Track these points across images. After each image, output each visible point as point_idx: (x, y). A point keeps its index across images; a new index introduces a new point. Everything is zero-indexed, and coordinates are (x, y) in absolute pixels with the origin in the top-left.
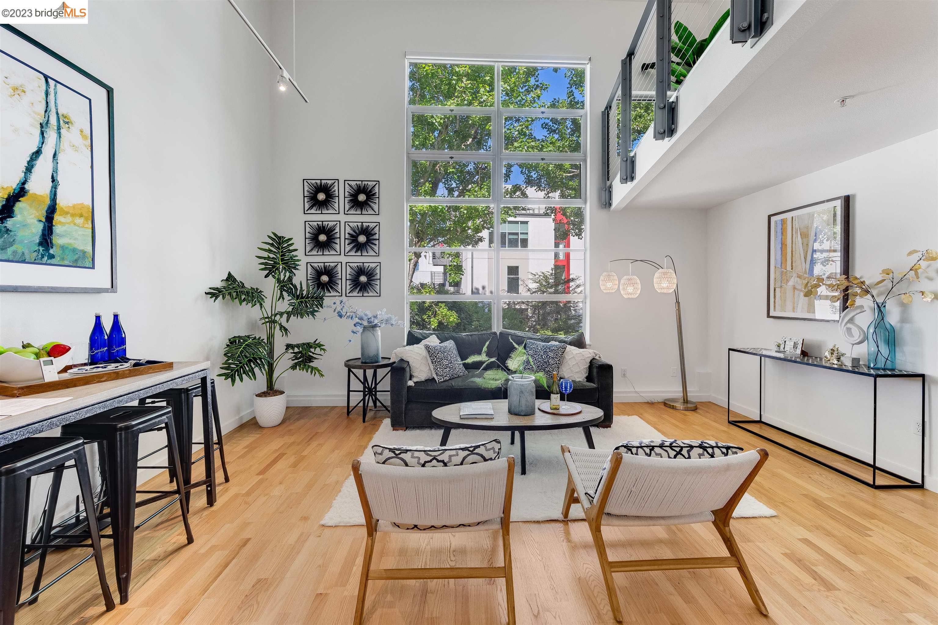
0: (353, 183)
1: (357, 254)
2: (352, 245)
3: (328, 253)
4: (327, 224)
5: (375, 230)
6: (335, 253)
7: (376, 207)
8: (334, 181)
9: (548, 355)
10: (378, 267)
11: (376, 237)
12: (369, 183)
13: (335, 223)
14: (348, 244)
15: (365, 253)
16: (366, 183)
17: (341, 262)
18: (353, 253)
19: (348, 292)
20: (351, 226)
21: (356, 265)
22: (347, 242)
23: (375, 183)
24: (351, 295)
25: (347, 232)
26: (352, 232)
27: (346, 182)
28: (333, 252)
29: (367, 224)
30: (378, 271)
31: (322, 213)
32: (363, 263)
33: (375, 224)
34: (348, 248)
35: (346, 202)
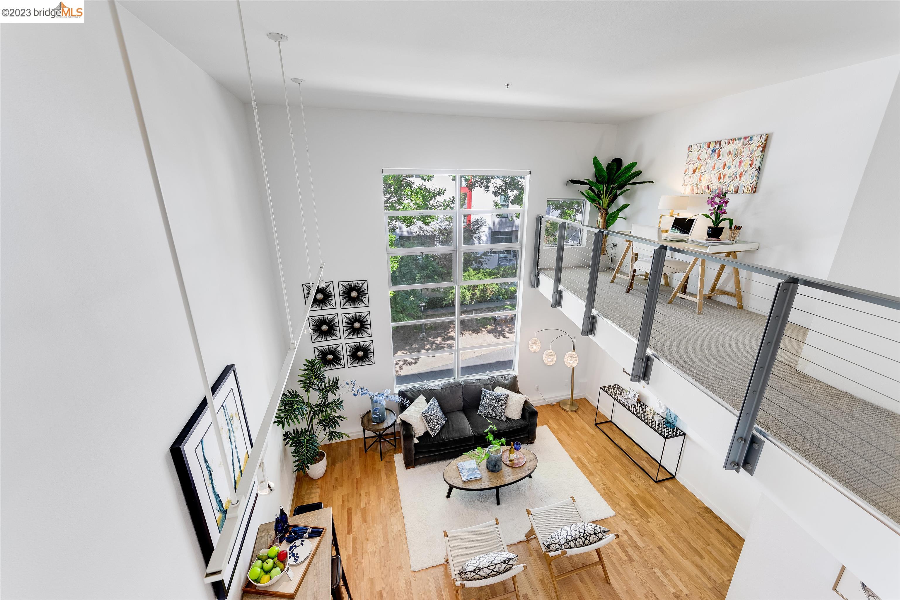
0: (346, 284)
1: (354, 337)
2: (349, 331)
3: (330, 339)
4: (327, 317)
5: (367, 317)
6: (336, 338)
7: (366, 301)
8: (330, 283)
9: (498, 404)
10: (371, 344)
11: (368, 322)
12: (359, 282)
13: (334, 315)
14: (346, 331)
15: (360, 336)
16: (356, 282)
17: (342, 344)
18: (351, 337)
19: (349, 364)
20: (347, 317)
21: (353, 344)
22: (345, 329)
23: (364, 282)
24: (352, 366)
25: (344, 321)
26: (348, 321)
27: (340, 283)
28: (335, 338)
29: (360, 314)
30: (371, 347)
31: (322, 309)
32: (359, 342)
33: (367, 313)
34: (346, 333)
35: (341, 299)
